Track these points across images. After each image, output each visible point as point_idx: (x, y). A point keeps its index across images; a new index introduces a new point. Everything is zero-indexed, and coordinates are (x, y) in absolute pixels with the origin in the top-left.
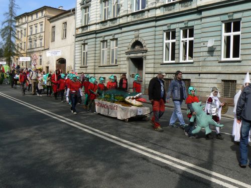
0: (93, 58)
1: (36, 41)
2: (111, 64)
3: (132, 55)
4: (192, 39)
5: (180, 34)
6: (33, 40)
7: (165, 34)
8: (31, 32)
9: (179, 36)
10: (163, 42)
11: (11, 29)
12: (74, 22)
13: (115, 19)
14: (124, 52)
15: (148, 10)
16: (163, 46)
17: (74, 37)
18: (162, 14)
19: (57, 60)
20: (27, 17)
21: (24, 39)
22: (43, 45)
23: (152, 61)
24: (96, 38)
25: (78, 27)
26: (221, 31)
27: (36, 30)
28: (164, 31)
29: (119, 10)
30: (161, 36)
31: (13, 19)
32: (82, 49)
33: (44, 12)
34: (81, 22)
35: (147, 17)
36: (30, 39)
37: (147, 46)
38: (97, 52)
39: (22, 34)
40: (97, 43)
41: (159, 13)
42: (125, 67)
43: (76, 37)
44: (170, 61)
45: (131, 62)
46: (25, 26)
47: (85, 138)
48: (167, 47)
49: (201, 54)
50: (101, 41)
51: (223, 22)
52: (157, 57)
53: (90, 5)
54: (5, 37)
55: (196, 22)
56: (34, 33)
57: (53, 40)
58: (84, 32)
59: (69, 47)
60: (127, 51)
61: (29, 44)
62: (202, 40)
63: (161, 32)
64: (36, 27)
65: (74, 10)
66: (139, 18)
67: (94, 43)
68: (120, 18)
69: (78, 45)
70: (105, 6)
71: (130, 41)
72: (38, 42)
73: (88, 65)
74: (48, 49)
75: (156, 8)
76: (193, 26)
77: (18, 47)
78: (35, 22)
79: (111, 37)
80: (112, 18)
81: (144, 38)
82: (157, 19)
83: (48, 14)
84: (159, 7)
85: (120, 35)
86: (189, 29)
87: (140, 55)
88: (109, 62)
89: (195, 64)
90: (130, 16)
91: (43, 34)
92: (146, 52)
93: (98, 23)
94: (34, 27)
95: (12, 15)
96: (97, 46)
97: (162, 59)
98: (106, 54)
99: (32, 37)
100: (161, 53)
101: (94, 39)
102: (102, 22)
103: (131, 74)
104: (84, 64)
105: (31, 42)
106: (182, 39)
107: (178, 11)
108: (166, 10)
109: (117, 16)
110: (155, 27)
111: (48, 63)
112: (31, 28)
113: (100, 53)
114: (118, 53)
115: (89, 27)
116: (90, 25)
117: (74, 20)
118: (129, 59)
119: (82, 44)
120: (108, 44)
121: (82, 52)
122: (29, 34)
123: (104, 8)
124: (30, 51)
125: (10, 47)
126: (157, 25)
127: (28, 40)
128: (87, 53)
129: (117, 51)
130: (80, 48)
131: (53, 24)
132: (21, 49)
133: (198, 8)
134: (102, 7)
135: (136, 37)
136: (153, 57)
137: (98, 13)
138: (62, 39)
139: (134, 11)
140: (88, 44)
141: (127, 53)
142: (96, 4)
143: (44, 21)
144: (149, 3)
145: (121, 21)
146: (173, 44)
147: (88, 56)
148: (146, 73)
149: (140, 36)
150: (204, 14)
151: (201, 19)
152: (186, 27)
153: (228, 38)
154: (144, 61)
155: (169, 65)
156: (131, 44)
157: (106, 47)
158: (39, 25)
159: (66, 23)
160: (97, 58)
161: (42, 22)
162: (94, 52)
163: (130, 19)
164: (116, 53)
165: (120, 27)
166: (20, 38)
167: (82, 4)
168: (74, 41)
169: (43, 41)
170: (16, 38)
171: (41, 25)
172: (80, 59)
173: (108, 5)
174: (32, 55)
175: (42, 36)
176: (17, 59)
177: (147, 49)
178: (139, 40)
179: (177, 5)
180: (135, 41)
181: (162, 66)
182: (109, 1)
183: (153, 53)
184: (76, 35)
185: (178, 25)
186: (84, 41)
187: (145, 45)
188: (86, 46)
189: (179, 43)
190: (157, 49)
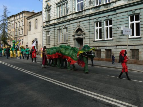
0: (54, 39)
1: (19, 30)
2: (64, 42)
3: (76, 37)
4: (111, 26)
5: (104, 23)
7: (95, 24)
8: (17, 26)
9: (104, 25)
10: (94, 29)
11: (5, 25)
13: (65, 16)
14: (71, 35)
15: (85, 11)
16: (94, 31)
18: (93, 12)
20: (14, 18)
21: (13, 30)
22: (24, 33)
23: (88, 40)
24: (55, 28)
25: (44, 22)
26: (128, 20)
27: (19, 25)
28: (95, 22)
29: (67, 11)
30: (93, 25)
31: (6, 19)
32: (46, 34)
33: (24, 14)
34: (46, 19)
35: (84, 15)
37: (85, 31)
38: (56, 36)
39: (11, 27)
40: (55, 30)
41: (91, 12)
42: (73, 44)
43: (43, 28)
44: (99, 39)
45: (76, 41)
46: (13, 22)
48: (97, 32)
49: (117, 35)
50: (58, 29)
51: (129, 15)
52: (91, 37)
53: (51, 9)
54: (2, 29)
55: (113, 16)
56: (18, 26)
57: (30, 30)
58: (48, 24)
59: (39, 34)
60: (73, 34)
61: (15, 32)
62: (117, 26)
63: (93, 23)
64: (19, 23)
65: (41, 12)
66: (80, 15)
67: (53, 31)
68: (68, 15)
69: (45, 32)
70: (59, 9)
71: (75, 28)
72: (21, 31)
73: (51, 43)
74: (27, 35)
75: (89, 9)
76: (112, 19)
77: (9, 34)
78: (19, 20)
79: (64, 27)
81: (83, 27)
82: (90, 15)
83: (26, 15)
84: (91, 9)
85: (68, 26)
87: (81, 36)
88: (63, 41)
89: (114, 41)
90: (74, 14)
91: (23, 27)
92: (84, 35)
94: (18, 23)
95: (5, 17)
96: (56, 32)
97: (94, 38)
98: (61, 36)
99: (17, 28)
100: (93, 35)
101: (54, 29)
102: (58, 19)
104: (48, 43)
105: (17, 31)
106: (105, 27)
107: (102, 10)
108: (95, 10)
109: (66, 14)
110: (89, 20)
111: (27, 43)
114: (68, 36)
116: (51, 20)
117: (41, 18)
118: (74, 39)
119: (47, 31)
120: (62, 31)
121: (46, 36)
122: (15, 27)
124: (16, 36)
125: (5, 35)
126: (90, 19)
128: (50, 36)
129: (67, 35)
131: (29, 21)
132: (11, 35)
133: (114, 8)
134: (58, 10)
135: (78, 26)
136: (89, 37)
137: (55, 13)
138: (35, 29)
139: (77, 12)
140: (50, 31)
141: (73, 36)
142: (54, 8)
143: (24, 19)
144: (85, 6)
145: (69, 17)
146: (100, 29)
147: (50, 38)
149: (81, 25)
150: (118, 11)
151: (116, 14)
152: (107, 19)
153: (133, 25)
154: (84, 40)
155: (99, 42)
156: (75, 30)
157: (61, 33)
158: (21, 22)
159: (37, 20)
160: (55, 39)
162: (54, 36)
163: (74, 16)
164: (67, 36)
165: (69, 21)
166: (10, 29)
167: (46, 9)
168: (42, 30)
169: (23, 31)
170: (8, 29)
171: (22, 22)
172: (46, 40)
173: (61, 9)
174: (17, 39)
175: (23, 28)
176: (9, 41)
177: (85, 33)
178: (80, 28)
179: (102, 7)
180: (77, 28)
181: (94, 42)
182: (62, 6)
183: (88, 35)
184: (43, 26)
185: (102, 18)
186: (48, 30)
187: (84, 31)
188: (49, 33)
189: (104, 29)
190: (91, 33)
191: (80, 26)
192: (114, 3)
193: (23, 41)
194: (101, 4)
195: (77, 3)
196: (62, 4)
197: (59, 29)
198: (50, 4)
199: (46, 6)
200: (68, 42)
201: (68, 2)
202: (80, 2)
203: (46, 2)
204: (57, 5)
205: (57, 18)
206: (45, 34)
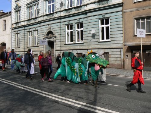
0: (23, 42)
2: (34, 45)
4: (82, 29)
5: (75, 26)
7: (66, 26)
10: (65, 31)
13: (36, 18)
14: (42, 38)
15: (56, 13)
16: (65, 34)
17: (11, 30)
18: (64, 15)
19: (0, 44)
23: (59, 43)
24: (24, 30)
25: (13, 23)
26: (99, 24)
28: (66, 25)
29: (38, 13)
30: (64, 28)
32: (16, 37)
34: (15, 20)
35: (55, 17)
37: (56, 34)
38: (25, 38)
40: (25, 33)
41: (62, 14)
43: (12, 30)
44: (70, 43)
47: (20, 92)
48: (68, 35)
49: (88, 38)
50: (28, 32)
51: (99, 19)
52: (62, 40)
53: (20, 9)
55: (85, 19)
58: (17, 26)
59: (8, 36)
60: (44, 37)
62: (88, 29)
63: (64, 26)
65: (10, 13)
66: (51, 17)
67: (23, 33)
68: (39, 17)
69: (14, 34)
70: (30, 10)
73: (20, 46)
75: (60, 11)
76: (83, 22)
79: (34, 29)
80: (34, 17)
81: (54, 30)
82: (61, 18)
84: (62, 11)
85: (39, 28)
86: (81, 24)
87: (52, 39)
88: (33, 44)
89: (85, 44)
90: (45, 16)
92: (55, 38)
93: (26, 21)
96: (26, 34)
97: (65, 41)
98: (31, 39)
100: (64, 38)
102: (28, 20)
104: (17, 46)
106: (76, 29)
107: (74, 13)
108: (66, 13)
110: (61, 22)
113: (27, 39)
114: (39, 39)
116: (21, 22)
117: (10, 19)
119: (16, 34)
120: (32, 33)
121: (16, 38)
123: (29, 11)
128: (19, 39)
129: (38, 37)
130: (15, 36)
133: (85, 11)
134: (28, 11)
135: (49, 29)
136: (60, 40)
137: (25, 14)
138: (3, 31)
139: (48, 13)
140: (20, 33)
142: (24, 9)
144: (56, 8)
145: (40, 19)
146: (72, 33)
147: (20, 41)
148: (56, 50)
149: (51, 28)
150: (89, 15)
151: (87, 17)
152: (78, 22)
153: (103, 28)
154: (55, 43)
155: (70, 45)
156: (46, 33)
157: (31, 35)
159: (5, 21)
160: (25, 42)
162: (23, 38)
163: (45, 18)
164: (37, 39)
165: (39, 23)
167: (15, 9)
168: (11, 31)
173: (32, 10)
177: (56, 36)
178: (51, 31)
179: (73, 10)
181: (65, 46)
182: (32, 7)
183: (59, 38)
184: (12, 28)
185: (74, 21)
186: (17, 32)
188: (19, 35)
189: (75, 32)
190: (62, 36)
192: (85, 7)
194: (73, 7)
195: (48, 5)
196: (33, 5)
198: (19, 4)
199: (15, 6)
200: (39, 45)
201: (39, 3)
202: (51, 4)
203: (16, 2)
204: (27, 6)
205: (27, 19)
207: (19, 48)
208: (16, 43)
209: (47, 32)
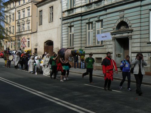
0: (79, 39)
1: (24, 24)
2: (97, 44)
3: (118, 36)
6: (21, 23)
8: (19, 16)
12: (60, 6)
13: (99, 1)
14: (109, 33)
16: (149, 25)
17: (61, 20)
19: (45, 43)
20: (15, 3)
21: (13, 23)
22: (30, 29)
23: (139, 40)
24: (81, 20)
25: (64, 10)
27: (24, 15)
28: (150, 10)
30: (147, 15)
31: (2, 5)
32: (68, 31)
34: (67, 5)
36: (18, 23)
37: (133, 26)
38: (83, 33)
39: (10, 18)
40: (83, 25)
42: (111, 47)
43: (63, 20)
45: (117, 42)
46: (13, 11)
50: (87, 23)
52: (143, 36)
56: (22, 17)
57: (41, 24)
58: (70, 15)
59: (56, 30)
60: (112, 32)
61: (17, 28)
63: (147, 11)
64: (24, 11)
67: (80, 25)
69: (65, 27)
71: (115, 21)
72: (26, 26)
73: (74, 46)
74: (36, 32)
77: (7, 31)
79: (96, 19)
81: (130, 19)
85: (105, 17)
87: (125, 35)
88: (95, 43)
91: (30, 18)
92: (131, 32)
93: (83, 6)
96: (83, 28)
97: (149, 38)
98: (92, 35)
99: (20, 21)
100: (147, 32)
101: (80, 22)
102: (87, 5)
103: (117, 54)
104: (70, 46)
105: (19, 26)
110: (141, 6)
111: (36, 45)
112: (19, 13)
113: (86, 34)
115: (74, 10)
116: (75, 8)
117: (60, 4)
119: (69, 27)
120: (94, 26)
121: (68, 34)
122: (17, 18)
124: (18, 34)
127: (16, 25)
128: (73, 34)
129: (102, 32)
130: (66, 30)
131: (40, 9)
132: (10, 32)
135: (121, 18)
136: (139, 36)
138: (49, 22)
140: (74, 26)
141: (112, 34)
143: (31, 6)
145: (106, 3)
147: (74, 37)
148: (132, 53)
154: (130, 41)
156: (116, 25)
157: (92, 29)
158: (26, 10)
159: (52, 7)
160: (83, 39)
161: (29, 7)
162: (80, 34)
165: (105, 8)
166: (8, 22)
168: (60, 23)
169: (30, 25)
170: (5, 22)
171: (29, 10)
172: (67, 41)
174: (20, 38)
175: (30, 20)
176: (6, 42)
177: (133, 29)
178: (124, 21)
180: (120, 21)
181: (149, 45)
183: (138, 33)
184: (63, 18)
186: (71, 24)
187: (131, 25)
188: (72, 28)
190: (142, 28)
191: (124, 17)
193: (29, 42)
197: (89, 23)
200: (104, 44)
205: (85, 4)
206: (65, 31)
207: (73, 48)
208: (68, 41)
209: (118, 23)
